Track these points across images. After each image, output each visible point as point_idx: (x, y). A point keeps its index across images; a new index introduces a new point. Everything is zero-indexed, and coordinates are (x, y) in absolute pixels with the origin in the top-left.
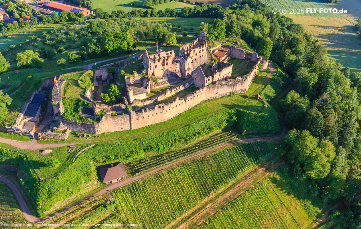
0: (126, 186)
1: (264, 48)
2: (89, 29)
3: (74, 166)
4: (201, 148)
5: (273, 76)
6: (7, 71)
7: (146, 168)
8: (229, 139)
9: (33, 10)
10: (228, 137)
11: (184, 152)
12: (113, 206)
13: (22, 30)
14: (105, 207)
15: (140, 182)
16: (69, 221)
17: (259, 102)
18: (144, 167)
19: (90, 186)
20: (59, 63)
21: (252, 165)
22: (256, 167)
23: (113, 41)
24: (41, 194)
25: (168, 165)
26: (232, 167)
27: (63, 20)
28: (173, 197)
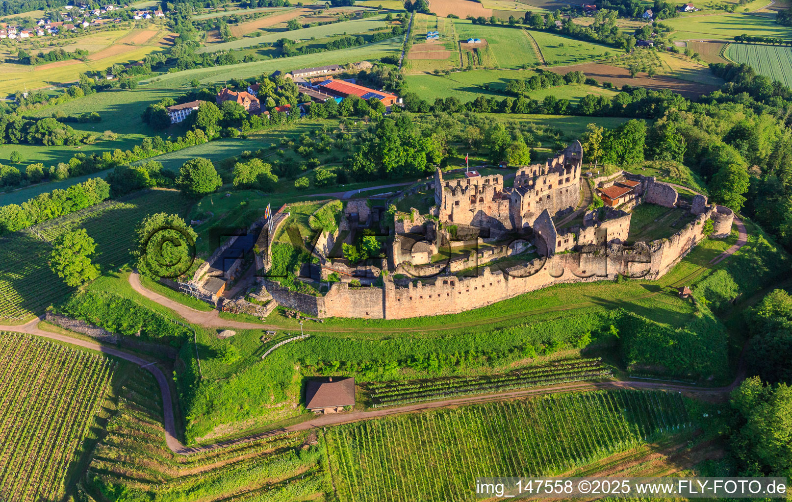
0: (348, 425)
1: (725, 187)
2: (379, 130)
3: (261, 366)
4: (522, 381)
5: (742, 251)
6: (215, 192)
7: (395, 398)
8: (591, 373)
9: (300, 94)
10: (591, 368)
11: (481, 382)
12: (314, 457)
13: (274, 127)
14: (298, 454)
15: (377, 423)
16: (231, 464)
17: (684, 305)
18: (392, 396)
19: (283, 410)
20: (297, 185)
21: (634, 442)
22: (645, 447)
23: (397, 151)
24: (197, 404)
25: (442, 402)
26: (584, 436)
27: (345, 113)
28: (435, 469)
